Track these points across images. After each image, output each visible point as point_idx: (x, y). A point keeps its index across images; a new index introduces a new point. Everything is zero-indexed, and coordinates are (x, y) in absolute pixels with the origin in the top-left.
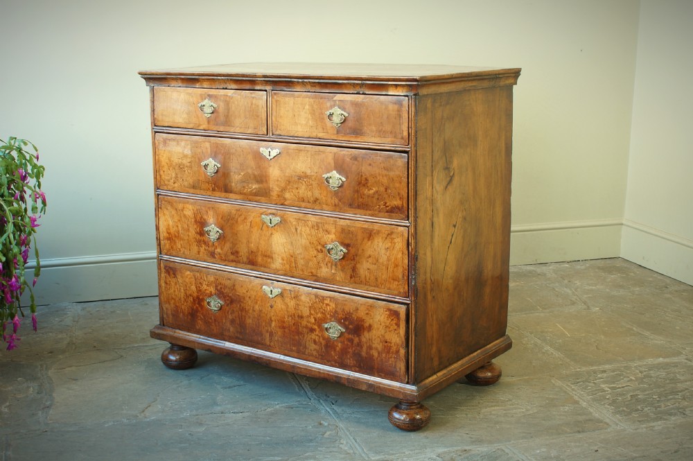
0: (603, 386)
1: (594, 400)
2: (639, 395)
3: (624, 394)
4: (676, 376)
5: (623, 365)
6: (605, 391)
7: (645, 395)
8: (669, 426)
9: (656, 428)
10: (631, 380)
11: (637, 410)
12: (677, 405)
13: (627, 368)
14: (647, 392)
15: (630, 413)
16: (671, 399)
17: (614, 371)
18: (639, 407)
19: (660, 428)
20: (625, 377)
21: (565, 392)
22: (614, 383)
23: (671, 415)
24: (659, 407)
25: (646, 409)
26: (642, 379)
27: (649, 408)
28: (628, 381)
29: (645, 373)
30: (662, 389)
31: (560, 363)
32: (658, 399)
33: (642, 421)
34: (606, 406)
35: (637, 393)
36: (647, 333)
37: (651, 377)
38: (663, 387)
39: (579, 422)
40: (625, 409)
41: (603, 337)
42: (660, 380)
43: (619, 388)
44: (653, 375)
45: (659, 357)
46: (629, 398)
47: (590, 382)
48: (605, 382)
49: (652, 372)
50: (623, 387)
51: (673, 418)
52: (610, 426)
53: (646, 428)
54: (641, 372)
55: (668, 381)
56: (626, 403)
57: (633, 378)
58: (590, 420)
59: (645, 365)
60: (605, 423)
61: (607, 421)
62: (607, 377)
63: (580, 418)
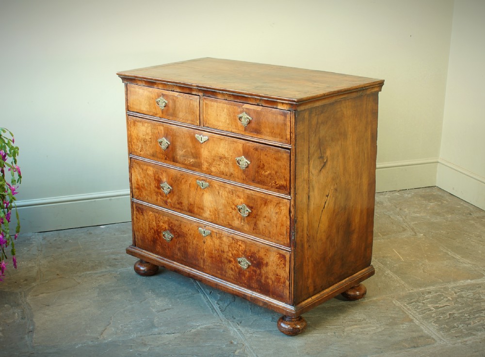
0: (429, 305)
1: (424, 318)
2: (455, 313)
3: (444, 313)
4: (480, 296)
5: (443, 287)
6: (431, 310)
7: (459, 313)
8: (477, 340)
9: (468, 343)
10: (449, 300)
11: (454, 327)
12: (482, 322)
13: (446, 289)
14: (461, 311)
15: (449, 330)
16: (477, 317)
17: (436, 292)
18: (455, 325)
19: (471, 342)
20: (444, 297)
21: (403, 311)
22: (437, 303)
23: (478, 331)
24: (470, 324)
25: (460, 326)
26: (456, 299)
27: (462, 325)
28: (447, 301)
29: (458, 294)
30: (471, 308)
31: (398, 285)
32: (468, 317)
33: (458, 336)
34: (433, 324)
35: (454, 311)
36: (458, 257)
37: (463, 297)
38: (472, 306)
39: (414, 338)
40: (445, 326)
41: (427, 261)
42: (469, 300)
43: (441, 307)
44: (464, 295)
45: (468, 279)
46: (448, 316)
47: (419, 302)
48: (431, 302)
49: (463, 293)
50: (443, 307)
51: (480, 333)
52: (436, 341)
53: (461, 343)
54: (456, 293)
55: (475, 301)
56: (447, 321)
57: (451, 299)
58: (422, 336)
59: (458, 286)
60: (433, 338)
61: (434, 336)
62: (432, 298)
63: (415, 335)
